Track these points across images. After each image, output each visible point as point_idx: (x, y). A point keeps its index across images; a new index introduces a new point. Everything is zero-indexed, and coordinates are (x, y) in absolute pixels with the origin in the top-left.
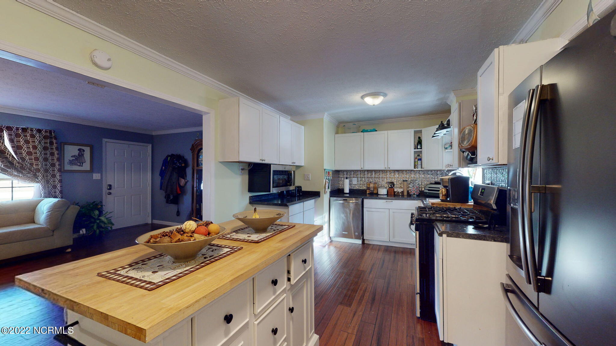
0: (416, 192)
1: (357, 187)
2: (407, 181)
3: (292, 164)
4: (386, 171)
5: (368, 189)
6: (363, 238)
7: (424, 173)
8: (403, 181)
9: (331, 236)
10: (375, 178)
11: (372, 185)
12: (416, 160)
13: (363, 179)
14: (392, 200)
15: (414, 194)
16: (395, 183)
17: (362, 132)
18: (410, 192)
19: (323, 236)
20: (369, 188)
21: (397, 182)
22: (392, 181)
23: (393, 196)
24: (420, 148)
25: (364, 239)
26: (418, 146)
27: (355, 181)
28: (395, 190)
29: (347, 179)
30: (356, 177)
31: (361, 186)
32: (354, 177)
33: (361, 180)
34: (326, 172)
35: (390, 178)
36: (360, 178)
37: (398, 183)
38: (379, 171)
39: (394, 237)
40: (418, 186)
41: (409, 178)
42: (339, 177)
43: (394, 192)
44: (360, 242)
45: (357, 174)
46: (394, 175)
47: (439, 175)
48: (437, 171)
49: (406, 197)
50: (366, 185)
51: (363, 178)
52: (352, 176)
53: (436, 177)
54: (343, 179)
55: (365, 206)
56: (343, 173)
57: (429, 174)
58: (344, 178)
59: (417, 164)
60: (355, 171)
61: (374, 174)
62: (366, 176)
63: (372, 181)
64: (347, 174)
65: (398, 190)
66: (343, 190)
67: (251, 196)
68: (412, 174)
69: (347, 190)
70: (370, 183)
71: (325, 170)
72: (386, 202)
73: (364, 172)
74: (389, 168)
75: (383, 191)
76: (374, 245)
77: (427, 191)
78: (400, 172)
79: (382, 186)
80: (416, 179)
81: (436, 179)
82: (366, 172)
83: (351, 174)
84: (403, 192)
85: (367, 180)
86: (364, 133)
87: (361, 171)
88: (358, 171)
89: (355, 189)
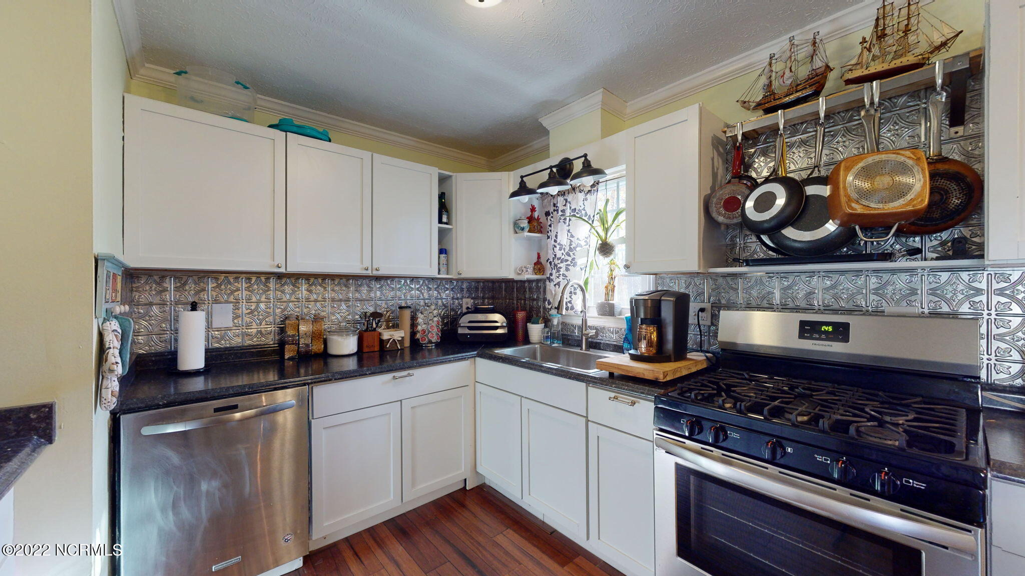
0: (434, 336)
1: (233, 340)
2: (409, 307)
5: (291, 344)
8: (401, 308)
11: (304, 328)
14: (411, 372)
15: (430, 342)
18: (417, 336)
20: (292, 340)
23: (377, 354)
26: (443, 216)
27: (224, 317)
28: (385, 338)
29: (194, 308)
30: (227, 302)
31: (252, 332)
32: (217, 302)
33: (251, 313)
34: (108, 277)
41: (405, 299)
43: (382, 342)
44: (297, 564)
45: (233, 288)
49: (408, 354)
50: (276, 330)
51: (258, 301)
52: (209, 296)
54: (178, 310)
55: (318, 410)
57: (447, 289)
58: (183, 305)
60: (222, 277)
61: (304, 288)
62: (272, 296)
63: (303, 311)
65: (392, 334)
69: (193, 359)
70: (297, 319)
71: (99, 260)
74: (377, 270)
75: (347, 344)
77: (467, 331)
78: (385, 282)
79: (339, 327)
83: (201, 289)
84: (403, 339)
85: (277, 308)
86: (288, 133)
87: (254, 279)
88: (237, 278)
89: (226, 349)
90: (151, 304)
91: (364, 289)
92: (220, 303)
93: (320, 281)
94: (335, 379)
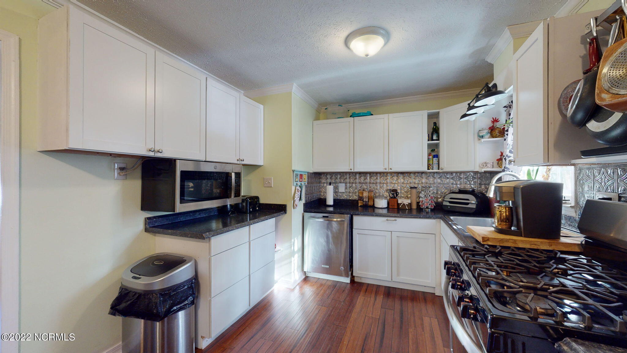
0: (430, 204)
1: (345, 197)
2: (416, 188)
3: (238, 162)
4: (385, 174)
5: (361, 200)
6: (352, 274)
7: (441, 177)
8: (411, 188)
9: (305, 270)
10: (370, 183)
11: (365, 194)
12: (431, 157)
13: (354, 185)
14: (396, 219)
15: (427, 208)
16: (399, 191)
17: (351, 116)
18: (420, 204)
19: (291, 273)
20: (361, 198)
21: (401, 189)
22: (394, 188)
23: (396, 210)
24: (437, 138)
25: (354, 276)
26: (434, 136)
27: (342, 188)
28: (399, 202)
29: (330, 185)
30: (343, 183)
31: (350, 194)
32: (340, 183)
33: (350, 187)
34: (297, 175)
35: (391, 183)
36: (350, 183)
37: (403, 191)
38: (377, 173)
39: (398, 275)
40: (433, 196)
41: (418, 184)
42: (320, 182)
43: (398, 204)
44: (347, 280)
45: (345, 178)
46: (397, 179)
47: (462, 180)
48: (461, 173)
49: (414, 212)
50: (357, 194)
51: (353, 183)
52: (338, 181)
53: (459, 183)
54: (325, 184)
55: (355, 226)
56: (326, 176)
57: (448, 178)
58: (327, 183)
59: (431, 163)
60: (342, 174)
61: (368, 178)
62: (357, 181)
63: (366, 187)
64: (331, 178)
65: (403, 201)
66: (324, 200)
67: (149, 218)
68: (423, 178)
69: (330, 201)
70: (363, 190)
71: (293, 171)
72: (387, 220)
73: (355, 176)
74: (391, 169)
75: (382, 203)
76: (368, 284)
77: (448, 204)
78: (406, 174)
79: (380, 195)
80: (429, 185)
81: (458, 185)
82: (358, 176)
83: (337, 178)
84: (410, 205)
85: (359, 186)
86: (355, 118)
87: (351, 174)
88: (346, 174)
89: (342, 200)
90: (324, 183)
91: (395, 178)
92: (341, 183)
93: (375, 174)
94: (361, 215)
